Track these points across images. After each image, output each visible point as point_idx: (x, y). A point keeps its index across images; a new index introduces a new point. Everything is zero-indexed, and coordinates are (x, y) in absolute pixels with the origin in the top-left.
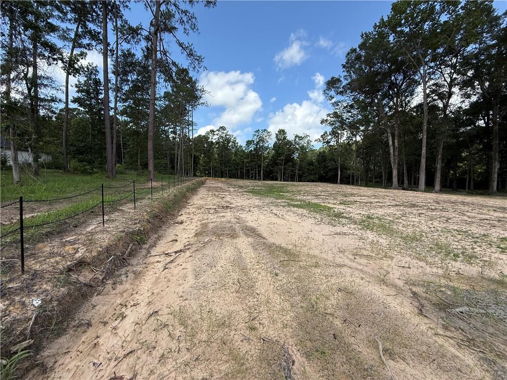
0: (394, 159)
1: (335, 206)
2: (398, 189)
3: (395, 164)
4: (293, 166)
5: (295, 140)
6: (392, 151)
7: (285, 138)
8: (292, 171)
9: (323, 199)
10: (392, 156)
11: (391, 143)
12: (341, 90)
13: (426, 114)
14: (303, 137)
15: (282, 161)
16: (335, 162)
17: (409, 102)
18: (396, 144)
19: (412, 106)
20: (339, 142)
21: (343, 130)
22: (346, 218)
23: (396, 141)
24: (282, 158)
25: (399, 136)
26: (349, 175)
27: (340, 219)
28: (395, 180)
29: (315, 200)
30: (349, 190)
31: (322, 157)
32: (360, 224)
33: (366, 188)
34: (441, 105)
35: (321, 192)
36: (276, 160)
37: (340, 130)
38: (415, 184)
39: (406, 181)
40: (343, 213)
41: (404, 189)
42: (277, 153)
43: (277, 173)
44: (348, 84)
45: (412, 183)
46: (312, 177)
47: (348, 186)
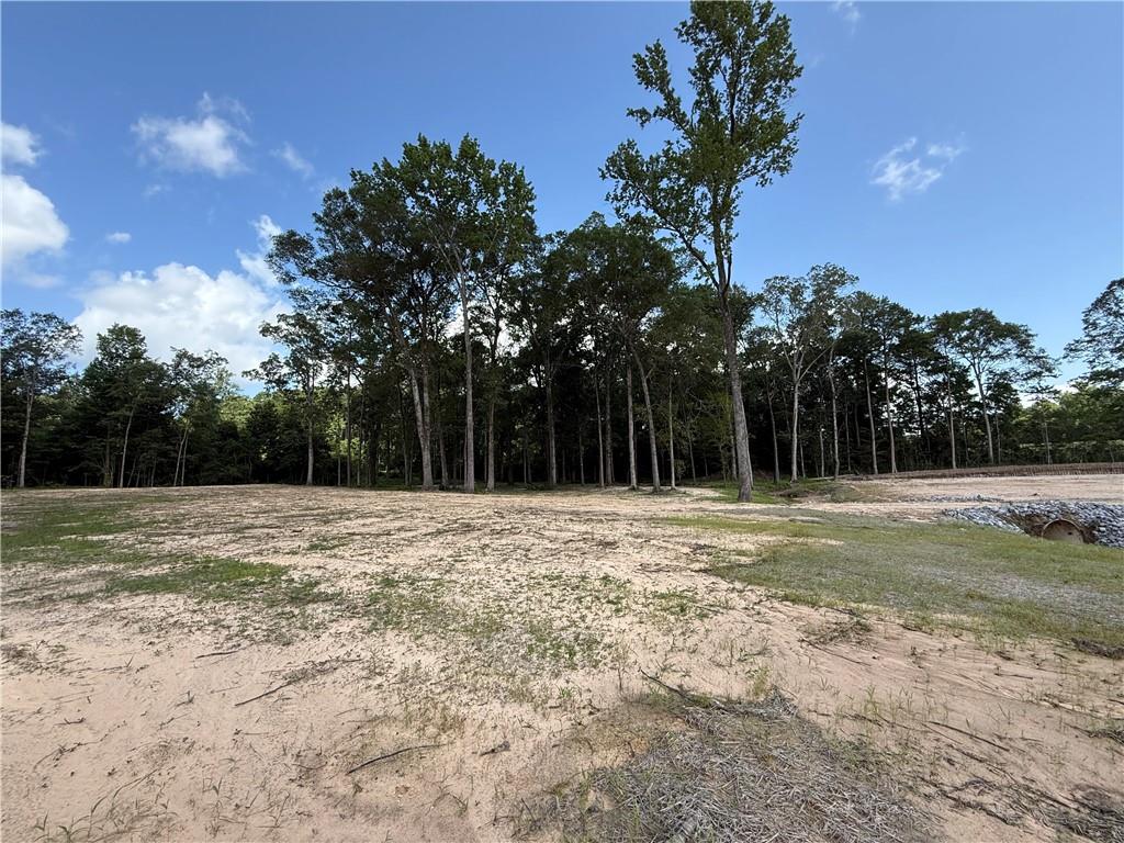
0: (425, 431)
1: (294, 560)
2: (433, 490)
3: (425, 440)
4: (166, 439)
5: (179, 364)
6: (419, 414)
7: (137, 355)
8: (164, 454)
9: (259, 539)
10: (419, 423)
11: (417, 398)
12: (313, 266)
13: (469, 352)
14: (205, 359)
15: (125, 424)
16: (301, 431)
17: (442, 327)
18: (426, 401)
19: (448, 336)
20: (311, 385)
21: (320, 359)
22: (327, 598)
23: (426, 395)
24: (123, 412)
25: (431, 388)
26: (336, 463)
27: (309, 609)
28: (427, 471)
29: (231, 547)
30: (336, 501)
31: (263, 417)
32: (366, 613)
33: (373, 493)
34: (487, 344)
35: (257, 514)
36: (98, 419)
37: (312, 359)
38: (458, 477)
39: (445, 474)
40: (317, 583)
41: (442, 489)
42: (101, 396)
43: (100, 460)
44: (329, 259)
45: (455, 476)
46: (233, 471)
47: (333, 491)
